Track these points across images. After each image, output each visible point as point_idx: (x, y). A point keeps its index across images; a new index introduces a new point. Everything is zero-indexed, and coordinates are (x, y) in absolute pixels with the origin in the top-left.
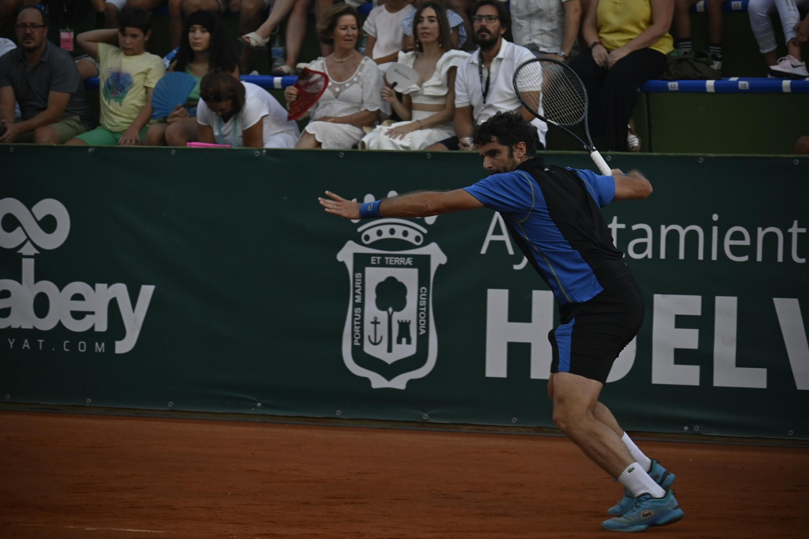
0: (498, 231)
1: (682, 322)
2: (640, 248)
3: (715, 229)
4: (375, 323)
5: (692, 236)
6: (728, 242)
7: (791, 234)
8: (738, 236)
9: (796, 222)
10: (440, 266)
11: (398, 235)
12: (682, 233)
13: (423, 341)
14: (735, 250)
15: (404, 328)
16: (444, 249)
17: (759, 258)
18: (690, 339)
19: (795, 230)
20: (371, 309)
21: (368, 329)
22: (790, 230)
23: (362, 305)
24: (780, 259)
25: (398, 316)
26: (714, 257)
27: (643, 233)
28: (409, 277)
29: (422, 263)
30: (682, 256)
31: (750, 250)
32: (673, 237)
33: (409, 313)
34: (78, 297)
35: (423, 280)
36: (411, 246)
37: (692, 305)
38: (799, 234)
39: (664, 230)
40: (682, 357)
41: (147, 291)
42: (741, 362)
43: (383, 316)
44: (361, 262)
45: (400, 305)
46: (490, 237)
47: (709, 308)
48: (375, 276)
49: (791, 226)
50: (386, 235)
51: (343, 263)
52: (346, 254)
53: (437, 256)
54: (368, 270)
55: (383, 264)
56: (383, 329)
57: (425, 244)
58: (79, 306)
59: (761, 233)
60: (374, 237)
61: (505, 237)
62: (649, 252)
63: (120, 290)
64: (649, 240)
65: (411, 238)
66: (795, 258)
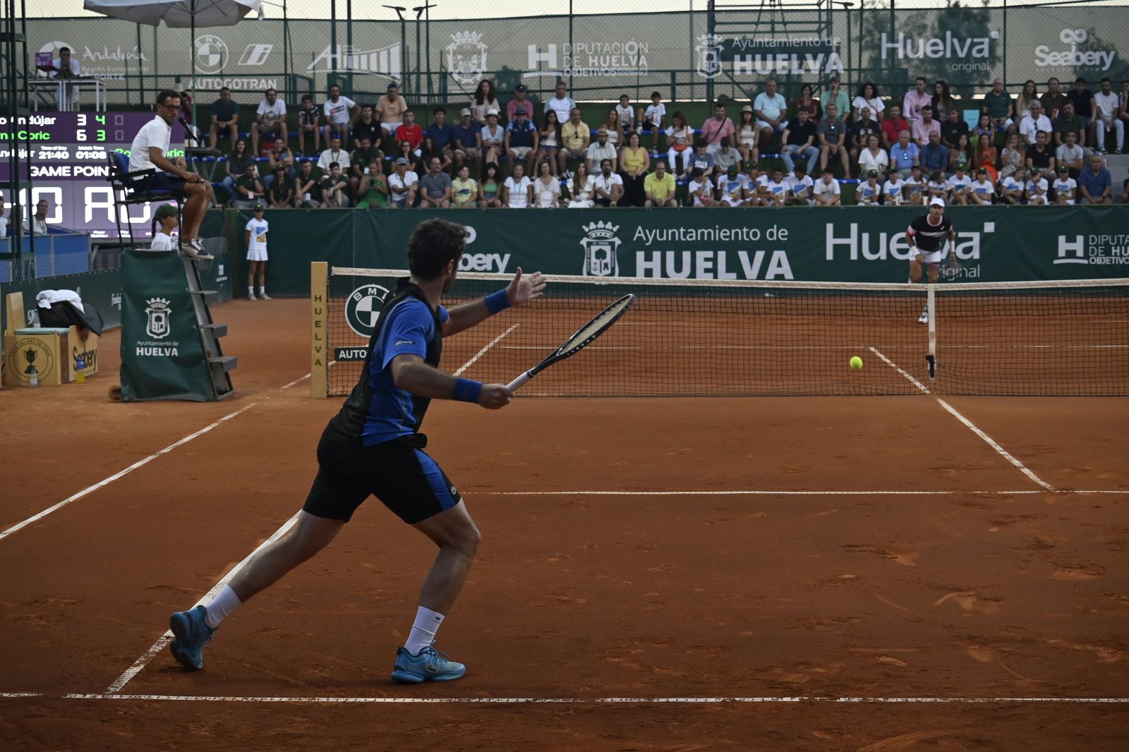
0: (640, 233)
1: (706, 260)
2: (691, 237)
3: (717, 231)
4: (595, 264)
5: (709, 234)
6: (722, 234)
8: (725, 232)
10: (619, 245)
11: (603, 235)
12: (706, 232)
13: (613, 269)
14: (724, 237)
15: (606, 265)
16: (620, 239)
17: (733, 239)
18: (710, 265)
19: (745, 230)
20: (593, 259)
21: (593, 266)
23: (590, 258)
24: (740, 239)
25: (604, 261)
26: (717, 239)
27: (692, 232)
28: (607, 249)
29: (612, 244)
30: (706, 239)
31: (730, 237)
32: (702, 234)
33: (608, 260)
34: (480, 259)
35: (613, 249)
36: (607, 238)
37: (710, 254)
39: (699, 231)
40: (707, 270)
41: (507, 257)
42: (728, 271)
43: (598, 261)
44: (589, 244)
45: (604, 257)
46: (637, 235)
47: (716, 255)
48: (594, 249)
50: (599, 235)
51: (582, 246)
52: (584, 242)
53: (618, 241)
54: (592, 247)
55: (597, 244)
56: (598, 266)
57: (614, 236)
58: (480, 262)
59: (733, 231)
60: (594, 236)
61: (642, 235)
62: (694, 238)
63: (497, 256)
64: (694, 234)
65: (608, 236)
66: (745, 238)
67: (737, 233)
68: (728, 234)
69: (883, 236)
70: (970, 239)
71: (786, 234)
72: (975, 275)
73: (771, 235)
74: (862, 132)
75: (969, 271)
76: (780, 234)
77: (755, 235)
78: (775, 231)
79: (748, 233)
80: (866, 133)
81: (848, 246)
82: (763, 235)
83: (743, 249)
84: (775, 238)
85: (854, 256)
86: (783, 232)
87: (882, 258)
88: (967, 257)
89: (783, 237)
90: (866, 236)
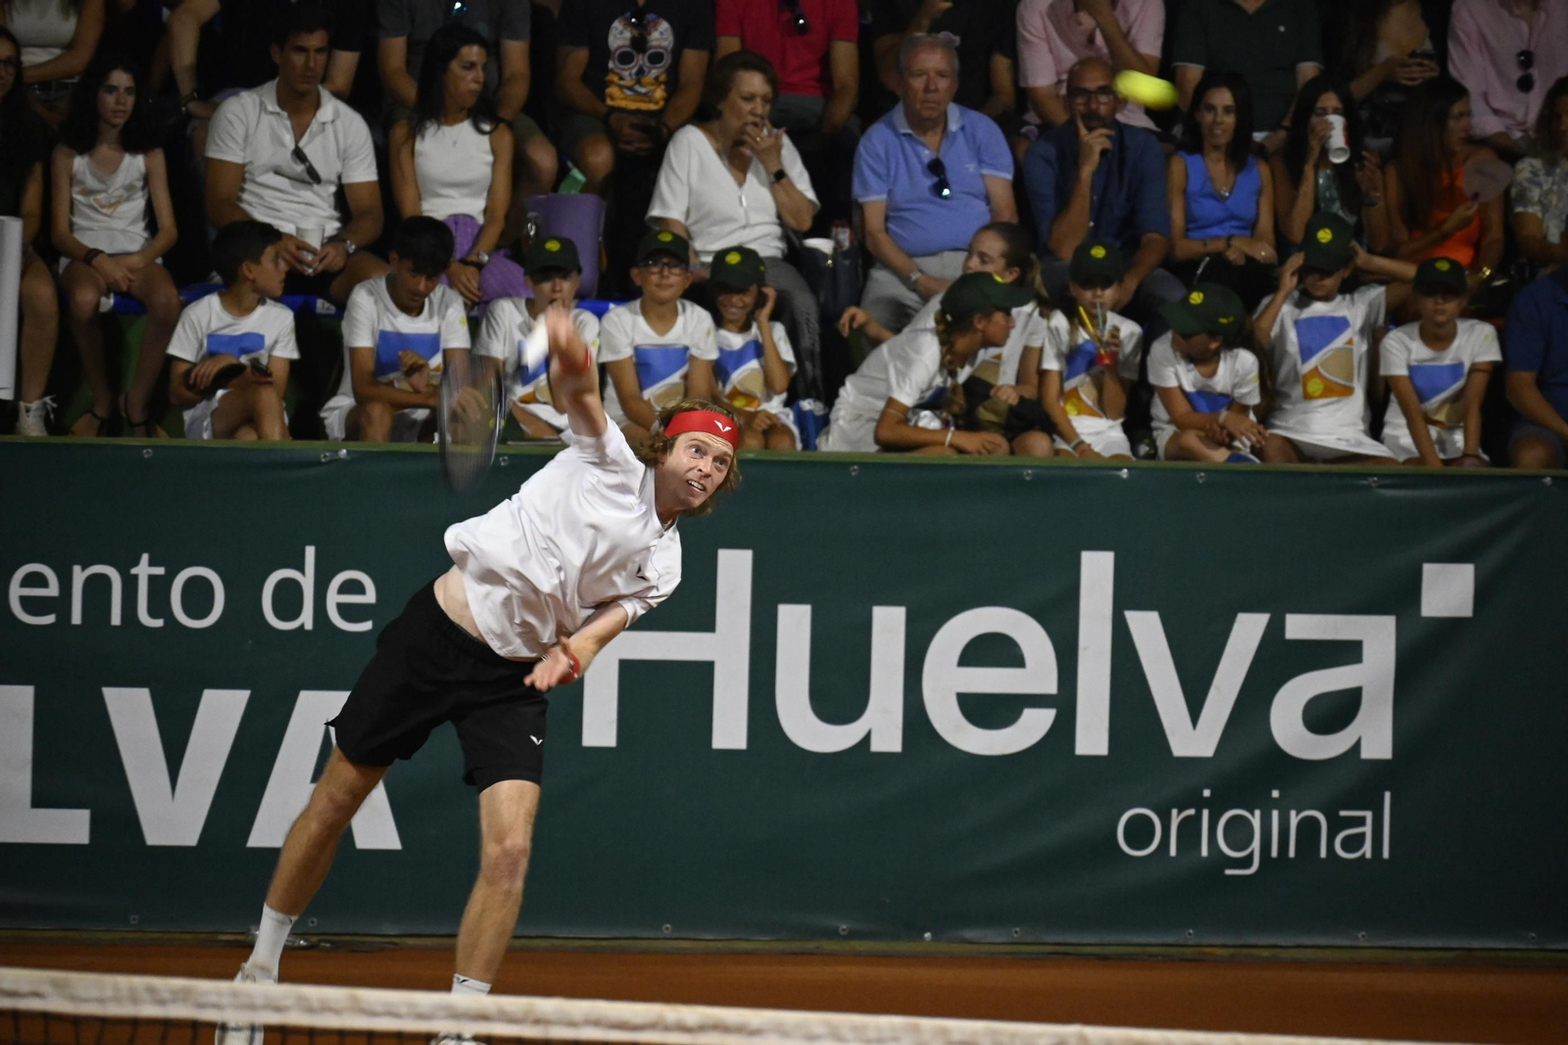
6: (16, 591)
7: (136, 577)
8: (37, 580)
9: (145, 557)
14: (31, 605)
17: (76, 618)
19: (144, 570)
22: (134, 571)
24: (116, 619)
31: (61, 604)
38: (152, 578)
42: (42, 798)
49: (136, 563)
59: (79, 576)
66: (144, 617)
67: (97, 588)
68: (53, 590)
69: (888, 624)
70: (1348, 652)
71: (370, 597)
72: (1367, 849)
73: (288, 600)
74: (619, 35)
75: (1337, 823)
76: (333, 598)
77: (198, 597)
78: (307, 583)
79: (159, 590)
80: (639, 44)
81: (701, 674)
82: (243, 596)
83: (127, 679)
84: (306, 619)
85: (730, 730)
86: (352, 587)
87: (877, 746)
88: (1330, 747)
89: (346, 611)
90: (795, 623)
